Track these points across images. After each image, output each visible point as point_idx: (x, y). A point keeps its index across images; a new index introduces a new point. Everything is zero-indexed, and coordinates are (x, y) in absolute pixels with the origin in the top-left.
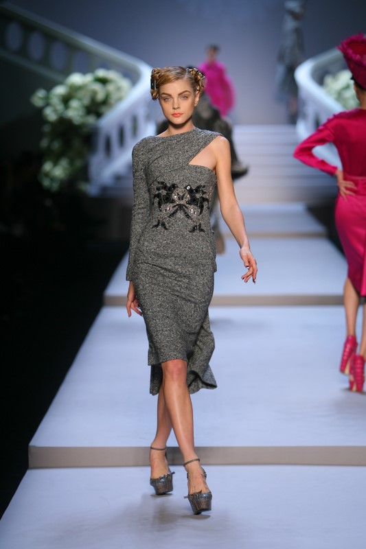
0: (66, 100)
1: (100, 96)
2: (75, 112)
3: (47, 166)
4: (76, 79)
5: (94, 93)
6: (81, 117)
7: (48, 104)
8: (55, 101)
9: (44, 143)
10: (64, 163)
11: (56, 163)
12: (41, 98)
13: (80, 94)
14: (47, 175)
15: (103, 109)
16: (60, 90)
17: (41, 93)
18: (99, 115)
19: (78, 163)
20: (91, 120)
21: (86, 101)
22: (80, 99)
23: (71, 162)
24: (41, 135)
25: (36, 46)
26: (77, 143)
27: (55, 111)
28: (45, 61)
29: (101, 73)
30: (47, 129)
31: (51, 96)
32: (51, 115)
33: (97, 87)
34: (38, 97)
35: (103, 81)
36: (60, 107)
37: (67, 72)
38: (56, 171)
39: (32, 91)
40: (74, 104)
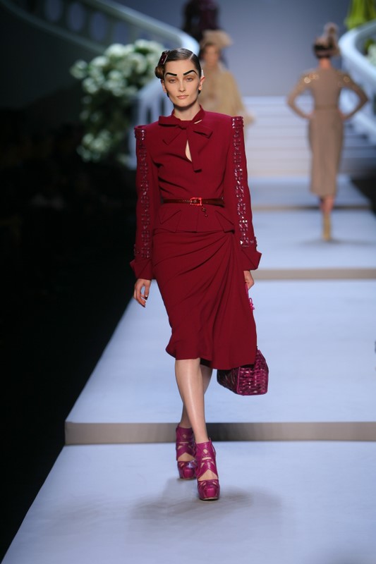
0: (106, 71)
1: (141, 68)
2: (115, 84)
3: (88, 139)
4: (117, 50)
5: (135, 64)
6: (122, 88)
7: (88, 76)
8: (95, 72)
9: (84, 115)
10: (104, 136)
11: (96, 136)
12: (80, 70)
13: (120, 65)
14: (87, 147)
15: (144, 80)
16: (100, 62)
17: (81, 65)
18: (139, 87)
19: (119, 136)
20: (131, 91)
21: (127, 73)
22: (120, 71)
23: (112, 134)
24: (81, 107)
25: (76, 17)
26: (117, 115)
27: (96, 83)
28: (85, 32)
29: (142, 44)
30: (87, 101)
31: (91, 67)
32: (91, 86)
33: (138, 58)
34: (78, 69)
35: (144, 52)
36: (100, 79)
37: (107, 43)
38: (97, 144)
39: (72, 63)
40: (115, 75)
